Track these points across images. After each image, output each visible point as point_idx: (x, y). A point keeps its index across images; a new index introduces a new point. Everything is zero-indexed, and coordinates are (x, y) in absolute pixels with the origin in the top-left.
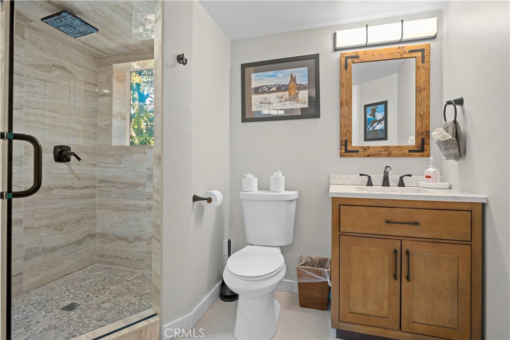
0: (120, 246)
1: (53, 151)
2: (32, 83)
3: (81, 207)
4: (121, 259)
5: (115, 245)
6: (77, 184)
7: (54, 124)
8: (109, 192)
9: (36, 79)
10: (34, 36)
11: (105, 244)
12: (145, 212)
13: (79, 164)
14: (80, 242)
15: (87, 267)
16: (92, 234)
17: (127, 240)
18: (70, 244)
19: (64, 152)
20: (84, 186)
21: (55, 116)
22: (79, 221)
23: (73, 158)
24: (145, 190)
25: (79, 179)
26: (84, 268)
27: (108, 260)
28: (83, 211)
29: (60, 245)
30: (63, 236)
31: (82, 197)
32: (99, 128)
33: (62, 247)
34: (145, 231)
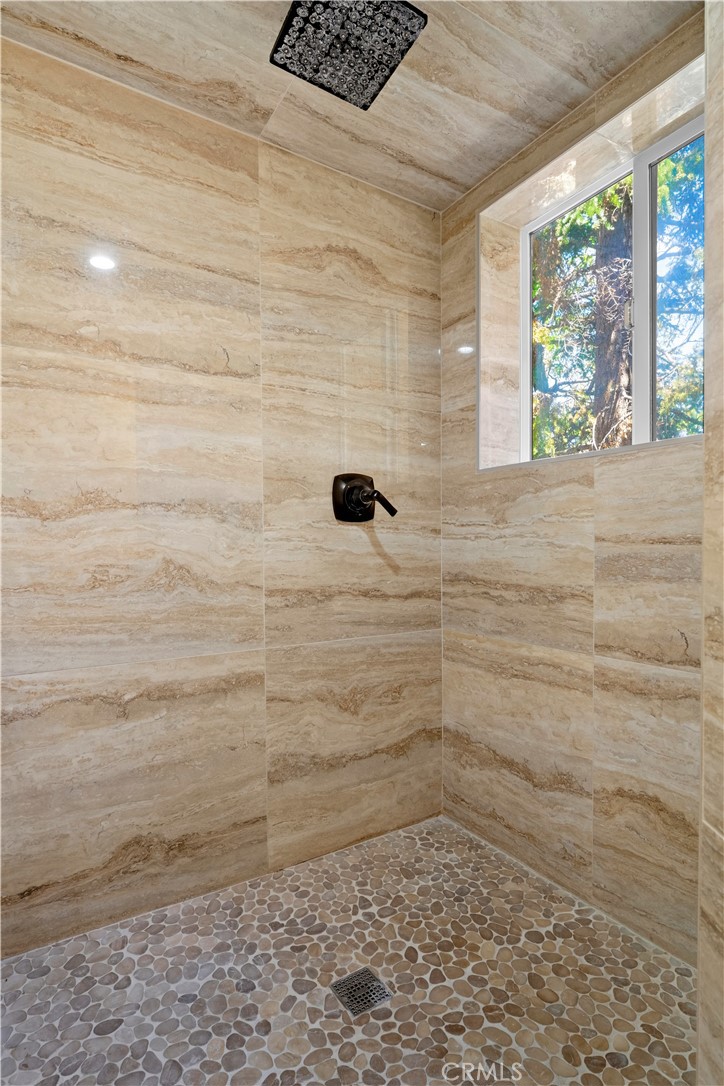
0: (505, 787)
1: (330, 489)
2: (279, 301)
3: (402, 650)
4: (508, 827)
5: (490, 779)
6: (391, 583)
7: (332, 415)
8: (474, 611)
9: (288, 290)
10: (281, 169)
11: (464, 768)
12: (590, 693)
13: (397, 529)
14: (400, 749)
15: (419, 821)
16: (431, 732)
17: (528, 776)
18: (376, 752)
19: (356, 491)
20: (409, 590)
21: (335, 392)
22: (399, 690)
23: (379, 507)
24: (591, 615)
25: (396, 569)
26: (413, 823)
27: (473, 816)
28: (405, 661)
29: (352, 754)
30: (358, 729)
31: (403, 623)
32: (445, 421)
33: (356, 758)
34: (588, 762)
